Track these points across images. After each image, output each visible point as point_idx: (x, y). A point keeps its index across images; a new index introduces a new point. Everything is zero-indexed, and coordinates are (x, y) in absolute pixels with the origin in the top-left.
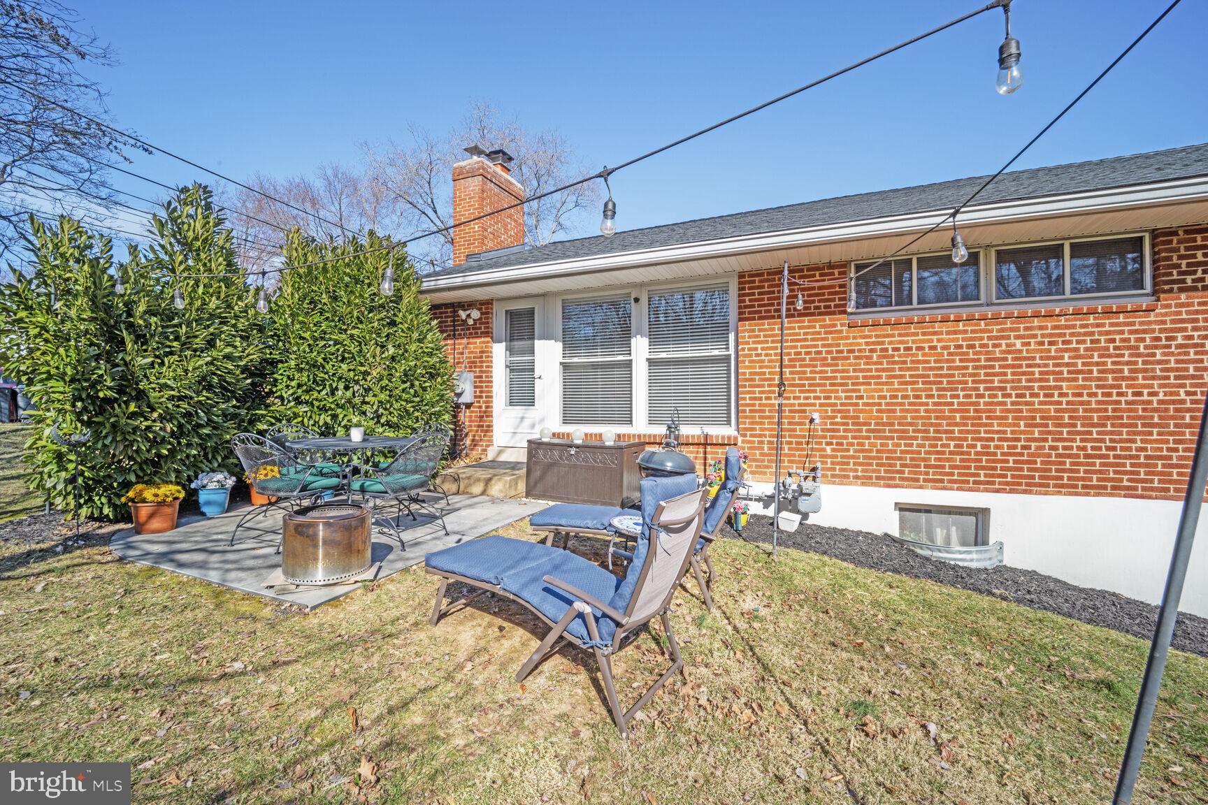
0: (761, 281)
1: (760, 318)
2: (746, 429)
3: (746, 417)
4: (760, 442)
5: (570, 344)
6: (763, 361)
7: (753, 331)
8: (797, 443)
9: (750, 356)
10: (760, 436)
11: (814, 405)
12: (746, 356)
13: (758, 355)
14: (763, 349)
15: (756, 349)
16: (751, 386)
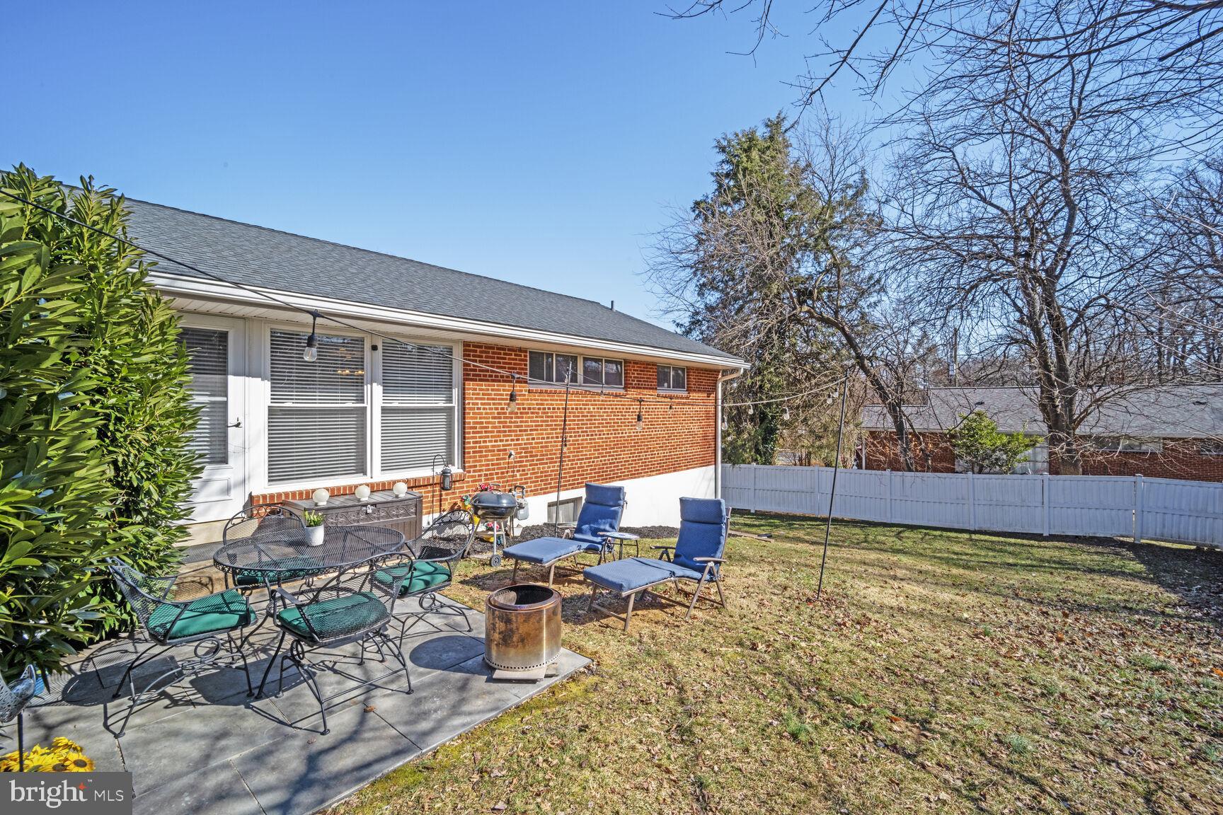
0: (481, 352)
1: (480, 380)
2: (470, 467)
3: (470, 457)
4: (480, 476)
5: (278, 383)
6: (481, 413)
7: (475, 389)
8: (502, 473)
9: (474, 409)
10: (480, 471)
11: (510, 445)
12: (470, 409)
13: (479, 409)
14: (482, 404)
15: (477, 404)
16: (474, 433)
